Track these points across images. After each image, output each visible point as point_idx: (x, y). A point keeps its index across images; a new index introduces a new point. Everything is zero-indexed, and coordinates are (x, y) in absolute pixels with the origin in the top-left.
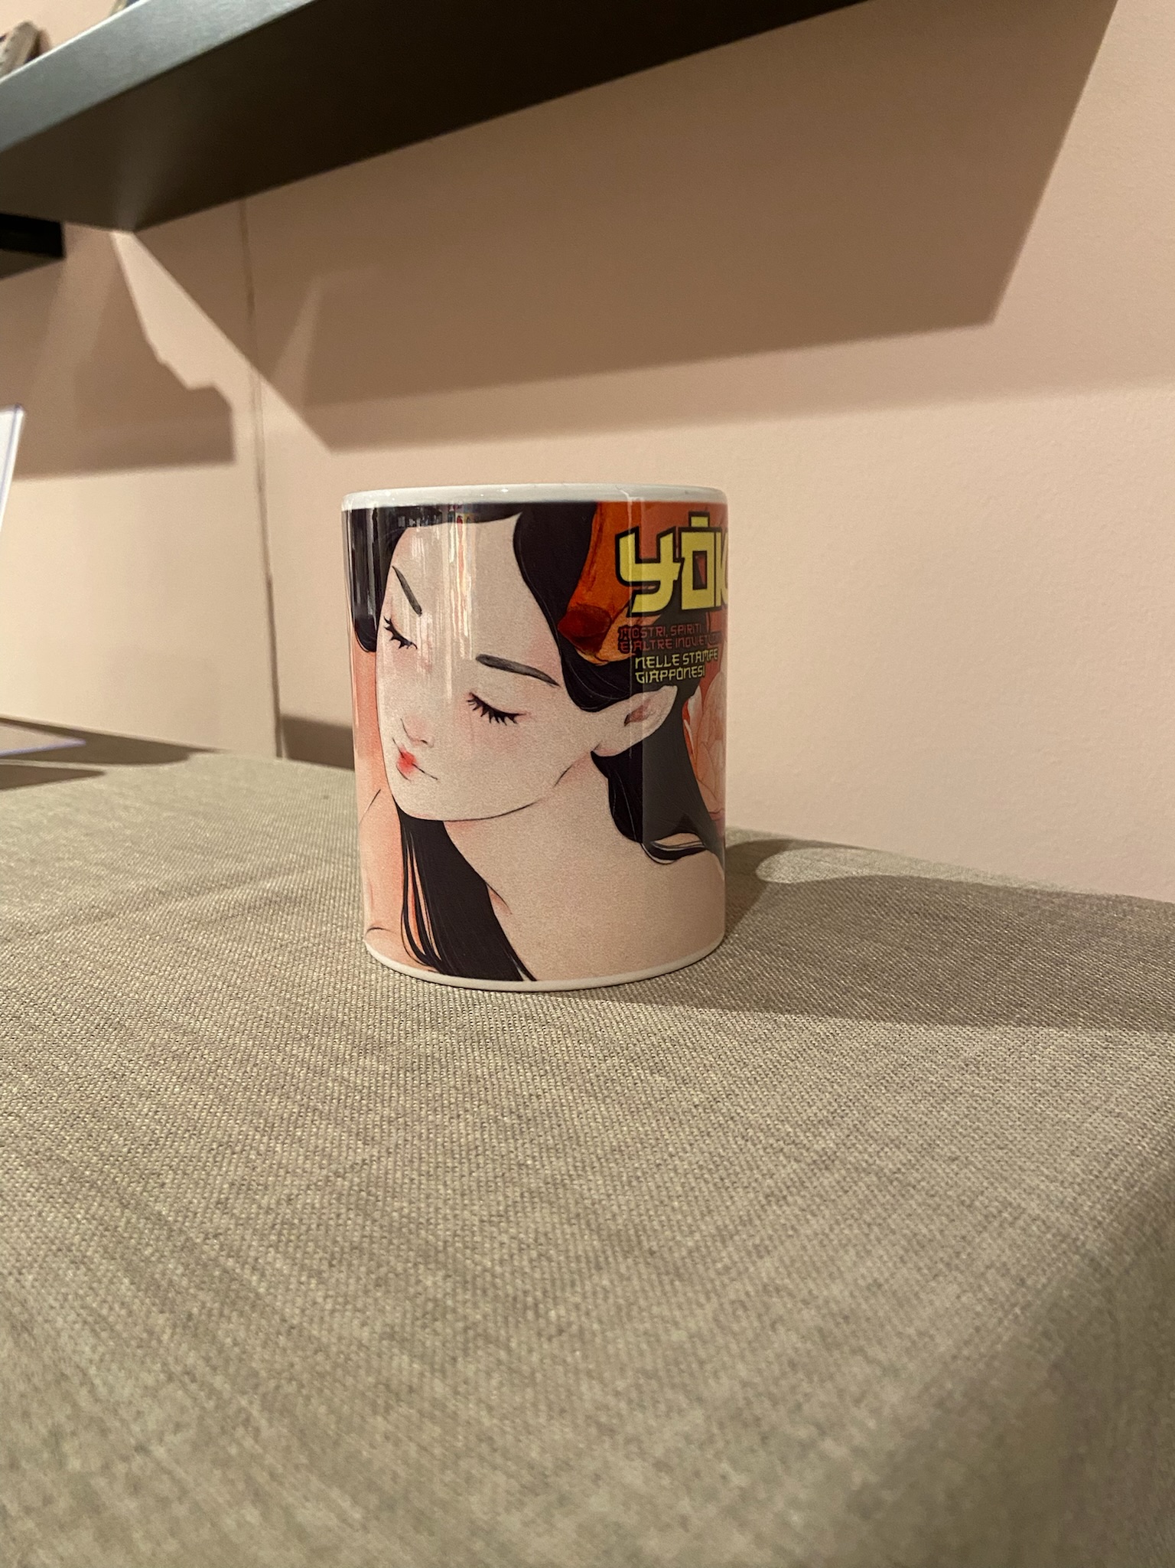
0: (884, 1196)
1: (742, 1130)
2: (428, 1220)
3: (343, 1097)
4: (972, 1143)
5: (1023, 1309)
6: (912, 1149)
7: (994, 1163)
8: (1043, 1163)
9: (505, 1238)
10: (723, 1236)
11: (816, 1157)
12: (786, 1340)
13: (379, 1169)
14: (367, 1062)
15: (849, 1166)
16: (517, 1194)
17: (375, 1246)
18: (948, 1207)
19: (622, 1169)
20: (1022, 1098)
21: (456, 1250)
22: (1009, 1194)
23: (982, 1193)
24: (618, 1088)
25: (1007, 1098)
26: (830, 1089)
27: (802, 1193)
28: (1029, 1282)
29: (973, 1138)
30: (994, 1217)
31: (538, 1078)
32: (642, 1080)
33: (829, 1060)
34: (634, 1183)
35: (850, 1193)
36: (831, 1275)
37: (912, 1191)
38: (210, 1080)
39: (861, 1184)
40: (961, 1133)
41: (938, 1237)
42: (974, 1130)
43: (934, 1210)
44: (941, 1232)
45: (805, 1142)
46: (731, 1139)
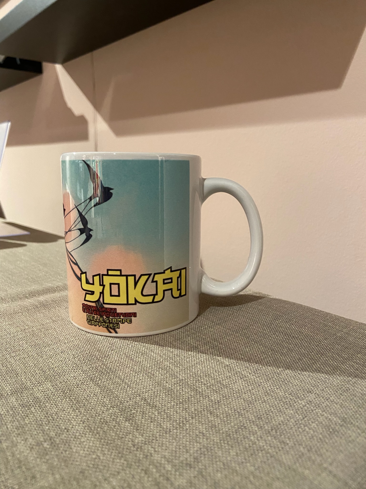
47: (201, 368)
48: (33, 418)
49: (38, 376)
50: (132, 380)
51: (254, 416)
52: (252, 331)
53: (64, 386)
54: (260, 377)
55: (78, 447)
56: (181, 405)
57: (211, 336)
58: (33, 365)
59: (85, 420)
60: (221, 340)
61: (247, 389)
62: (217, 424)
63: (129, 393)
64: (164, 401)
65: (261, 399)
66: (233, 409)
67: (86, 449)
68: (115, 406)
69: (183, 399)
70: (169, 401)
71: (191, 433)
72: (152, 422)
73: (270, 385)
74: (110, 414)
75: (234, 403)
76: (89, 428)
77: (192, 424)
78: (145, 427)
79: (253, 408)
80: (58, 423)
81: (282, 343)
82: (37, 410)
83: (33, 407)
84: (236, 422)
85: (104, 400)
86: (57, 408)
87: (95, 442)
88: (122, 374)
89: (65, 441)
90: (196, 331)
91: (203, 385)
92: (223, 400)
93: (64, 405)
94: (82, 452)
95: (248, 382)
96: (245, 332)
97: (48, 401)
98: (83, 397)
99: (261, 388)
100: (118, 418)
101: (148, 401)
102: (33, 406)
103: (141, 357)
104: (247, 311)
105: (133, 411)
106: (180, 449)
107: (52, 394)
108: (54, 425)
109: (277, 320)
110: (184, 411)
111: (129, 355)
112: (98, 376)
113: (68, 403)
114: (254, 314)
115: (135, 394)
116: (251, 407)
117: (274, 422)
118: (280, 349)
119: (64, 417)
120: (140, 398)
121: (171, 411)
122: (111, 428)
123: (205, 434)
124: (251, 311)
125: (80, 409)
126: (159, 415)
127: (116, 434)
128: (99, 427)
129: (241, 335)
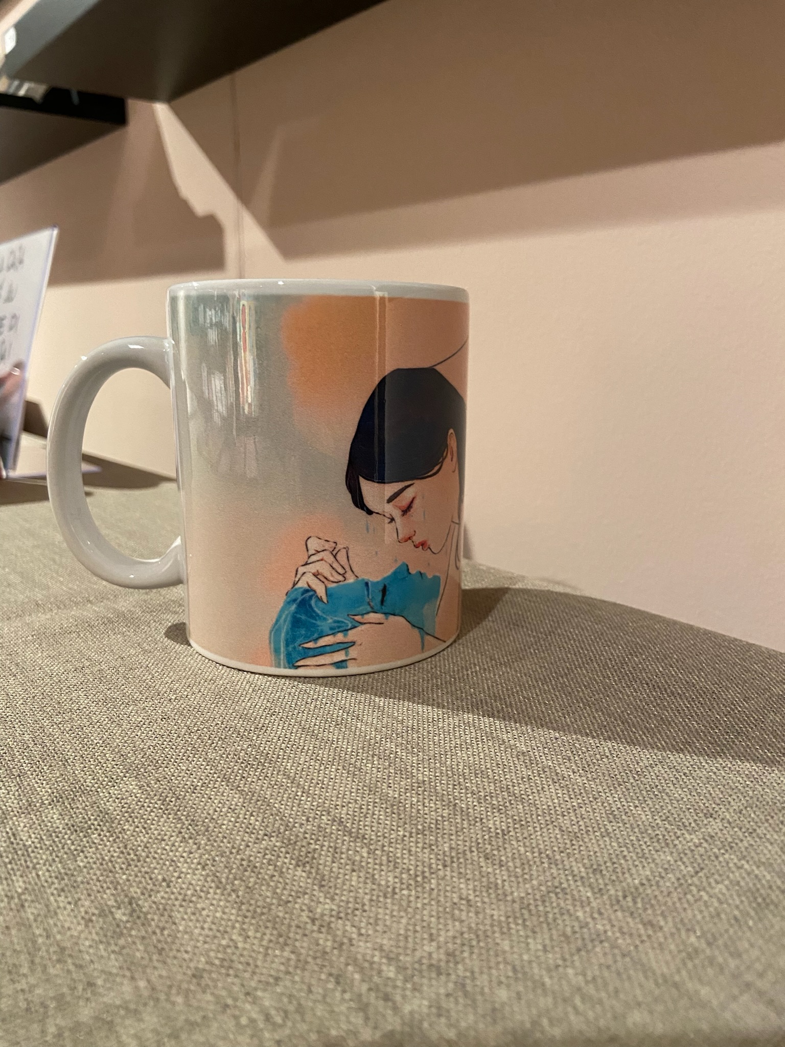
47: (466, 758)
48: (94, 856)
49: (109, 765)
50: (312, 779)
51: (584, 865)
52: (579, 680)
53: (165, 789)
54: (598, 781)
55: (191, 920)
56: (419, 836)
57: (488, 688)
58: (101, 742)
59: (208, 862)
60: (509, 697)
61: (568, 807)
62: (499, 882)
63: (306, 807)
64: (383, 826)
65: (600, 828)
66: (536, 850)
67: (206, 926)
68: (273, 834)
69: (425, 825)
70: (394, 828)
71: (442, 899)
72: (353, 871)
73: (620, 799)
74: (261, 851)
75: (538, 837)
76: (216, 879)
77: (443, 878)
78: (339, 881)
79: (582, 848)
80: (149, 867)
81: (646, 707)
82: (105, 838)
83: (95, 832)
84: (542, 878)
85: (250, 819)
86: (146, 836)
87: (227, 910)
88: (292, 766)
89: (161, 907)
90: (455, 678)
91: (469, 795)
92: (515, 828)
93: (163, 828)
94: (197, 931)
95: (570, 790)
96: (564, 681)
97: (129, 819)
98: (205, 812)
99: (600, 804)
100: (279, 859)
101: (348, 825)
102: (96, 829)
103: (334, 730)
104: (568, 636)
105: (312, 846)
106: (416, 931)
107: (139, 803)
108: (140, 872)
109: (636, 656)
110: (425, 851)
111: (308, 726)
112: (240, 772)
113: (172, 825)
114: (583, 642)
115: (319, 809)
116: (576, 847)
117: (629, 880)
118: (641, 719)
119: (163, 854)
120: (329, 818)
121: (397, 848)
122: (265, 879)
123: (472, 903)
124: (576, 635)
125: (198, 837)
126: (371, 856)
127: (275, 893)
128: (238, 877)
129: (554, 689)
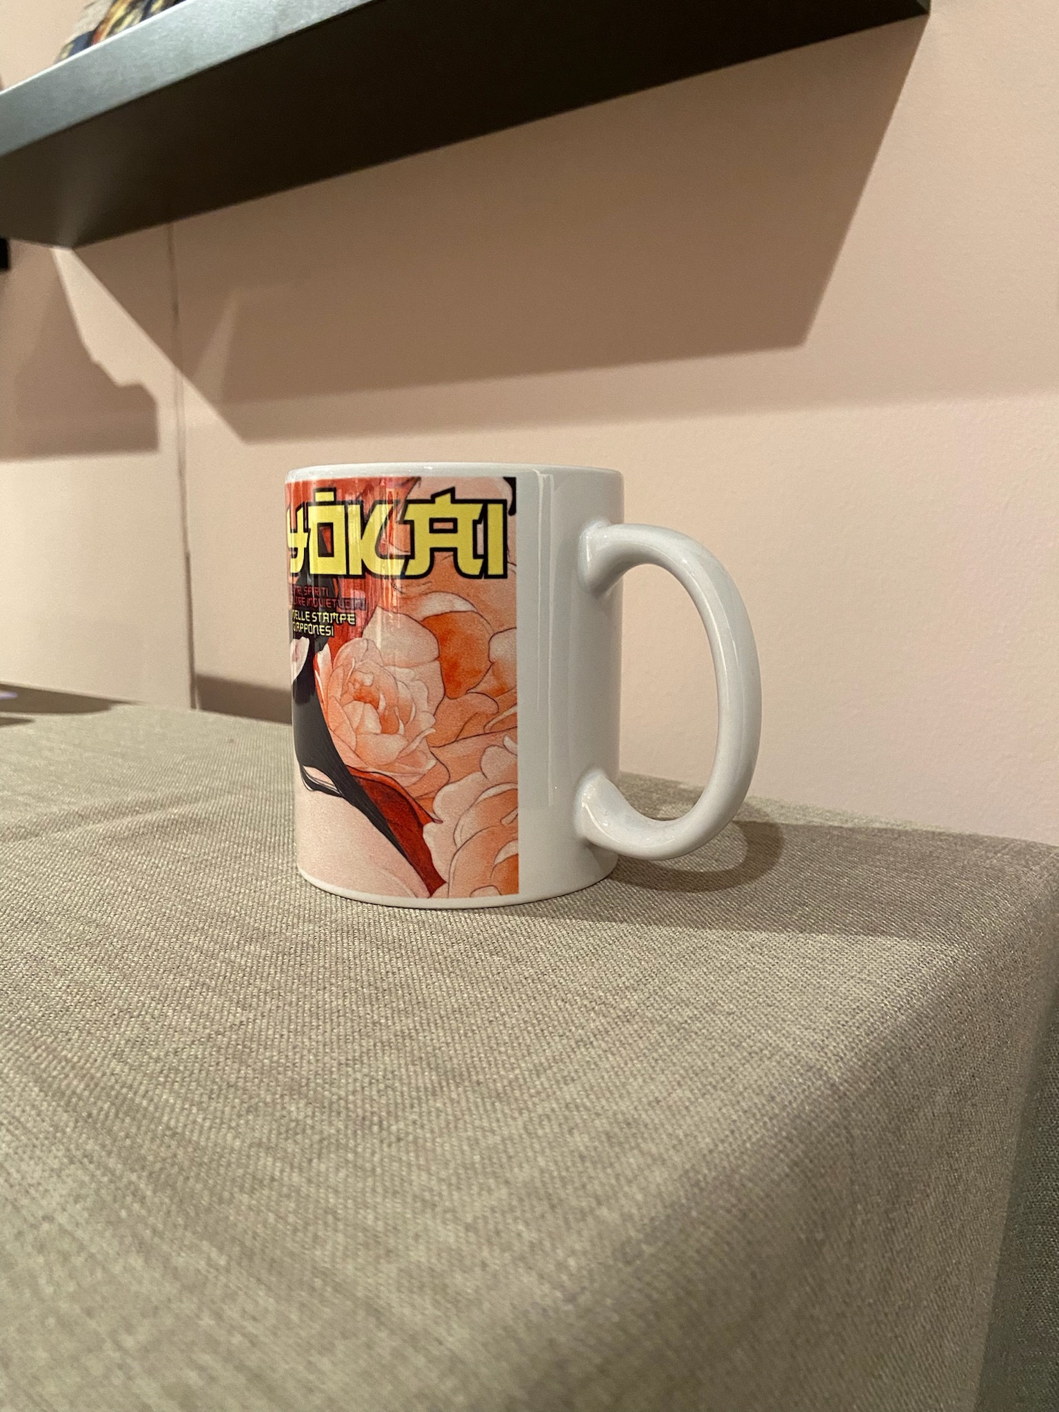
0: (672, 1040)
1: (563, 995)
2: (294, 1064)
3: (228, 974)
4: (747, 1002)
5: (771, 1119)
6: (698, 1006)
7: (762, 1016)
8: (801, 1016)
9: (359, 1076)
10: (538, 1071)
11: (620, 1014)
12: (579, 1141)
13: (253, 1028)
14: (252, 948)
15: (646, 1019)
16: (372, 1044)
17: (248, 1084)
18: (722, 1047)
19: (460, 1025)
20: (793, 970)
21: (317, 1084)
22: (771, 1037)
23: (749, 1037)
24: (462, 967)
25: (781, 970)
26: (638, 965)
27: (606, 1039)
28: (778, 1099)
29: (749, 999)
30: (756, 1053)
31: (395, 960)
32: (482, 960)
33: (641, 944)
34: (470, 1034)
35: (645, 1038)
36: (621, 1096)
37: (694, 1036)
38: (117, 962)
39: (653, 1032)
40: (739, 996)
41: (710, 1067)
42: (750, 994)
43: (709, 1049)
44: (713, 1064)
45: (613, 1002)
46: (552, 1002)
